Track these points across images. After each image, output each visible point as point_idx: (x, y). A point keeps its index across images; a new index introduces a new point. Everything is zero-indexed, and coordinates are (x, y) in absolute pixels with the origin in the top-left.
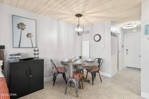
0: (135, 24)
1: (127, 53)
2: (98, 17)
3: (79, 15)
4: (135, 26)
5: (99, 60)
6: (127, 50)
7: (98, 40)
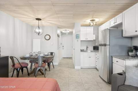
0: (69, 31)
1: (63, 48)
2: (51, 23)
3: (38, 19)
4: (69, 32)
5: (52, 54)
6: (63, 46)
7: (48, 39)
